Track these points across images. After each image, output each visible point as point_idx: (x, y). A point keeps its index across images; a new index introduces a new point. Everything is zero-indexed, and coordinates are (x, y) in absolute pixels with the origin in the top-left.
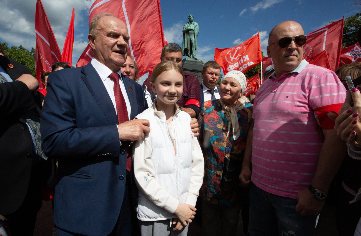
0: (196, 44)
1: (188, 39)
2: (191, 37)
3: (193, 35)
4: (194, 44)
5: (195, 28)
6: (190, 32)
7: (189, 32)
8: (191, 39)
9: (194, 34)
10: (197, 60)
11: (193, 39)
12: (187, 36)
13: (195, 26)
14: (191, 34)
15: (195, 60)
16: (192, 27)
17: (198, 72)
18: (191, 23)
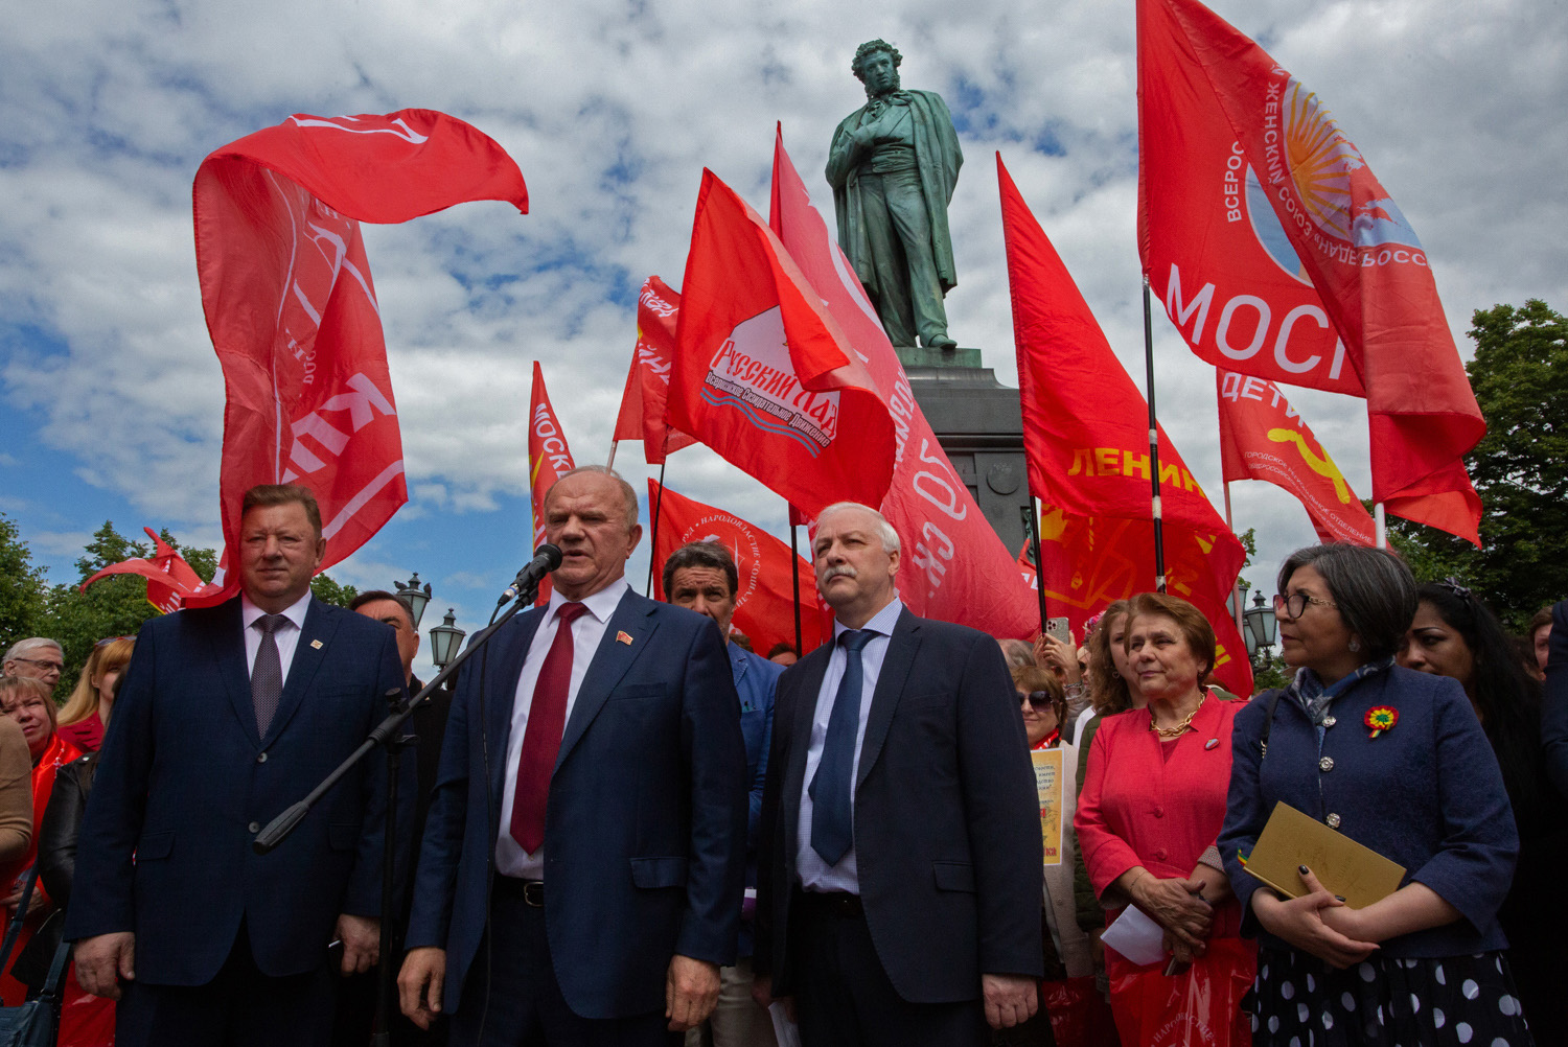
0: (936, 239)
1: (871, 218)
2: (894, 197)
3: (907, 181)
4: (921, 241)
5: (920, 128)
6: (878, 159)
7: (872, 165)
8: (895, 209)
9: (917, 168)
10: (957, 361)
11: (908, 205)
12: (863, 196)
13: (916, 112)
14: (889, 173)
15: (940, 357)
16: (893, 121)
17: (976, 456)
18: (887, 102)
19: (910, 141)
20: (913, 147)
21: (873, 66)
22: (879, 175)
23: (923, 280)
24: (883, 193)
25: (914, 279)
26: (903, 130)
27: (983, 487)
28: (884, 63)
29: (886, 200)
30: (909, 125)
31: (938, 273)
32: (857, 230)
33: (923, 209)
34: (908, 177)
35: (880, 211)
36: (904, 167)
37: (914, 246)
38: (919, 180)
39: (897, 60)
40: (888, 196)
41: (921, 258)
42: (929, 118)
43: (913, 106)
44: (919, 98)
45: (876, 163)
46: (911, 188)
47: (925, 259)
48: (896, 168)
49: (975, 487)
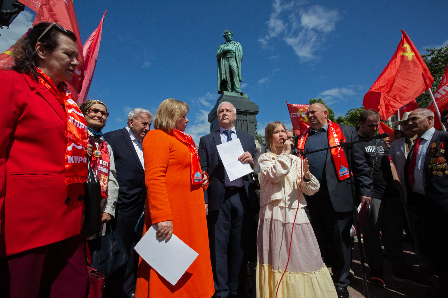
0: (239, 71)
10: (243, 96)
11: (234, 64)
12: (224, 61)
13: (236, 46)
14: (230, 57)
15: (240, 95)
16: (231, 47)
17: (247, 115)
18: (230, 43)
19: (234, 52)
20: (235, 53)
21: (228, 35)
22: (228, 58)
23: (236, 80)
24: (229, 61)
25: (234, 79)
26: (233, 49)
27: (248, 121)
28: (230, 35)
30: (235, 48)
31: (239, 78)
32: (223, 68)
33: (237, 65)
34: (234, 59)
35: (228, 65)
36: (233, 57)
37: (235, 73)
38: (236, 59)
40: (229, 62)
41: (236, 75)
42: (238, 47)
43: (235, 44)
45: (228, 55)
46: (234, 61)
47: (237, 75)
48: (231, 57)
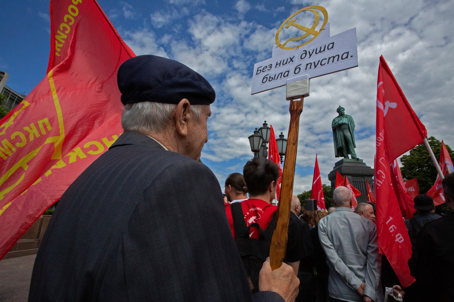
0: (353, 140)
1: (341, 136)
5: (349, 122)
8: (346, 135)
9: (349, 128)
10: (359, 161)
11: (348, 134)
12: (340, 132)
15: (357, 160)
16: (345, 120)
17: (365, 177)
18: (343, 117)
19: (348, 124)
20: (348, 125)
21: (341, 111)
22: (343, 129)
23: (352, 147)
24: (343, 132)
25: (350, 147)
26: (347, 122)
28: (342, 111)
29: (344, 133)
32: (339, 137)
33: (350, 135)
34: (347, 130)
35: (343, 135)
36: (347, 128)
37: (350, 141)
38: (349, 130)
39: (344, 110)
42: (350, 120)
43: (348, 118)
44: (348, 117)
45: (342, 127)
46: (348, 132)
47: (352, 144)
48: (345, 128)
49: (365, 182)
